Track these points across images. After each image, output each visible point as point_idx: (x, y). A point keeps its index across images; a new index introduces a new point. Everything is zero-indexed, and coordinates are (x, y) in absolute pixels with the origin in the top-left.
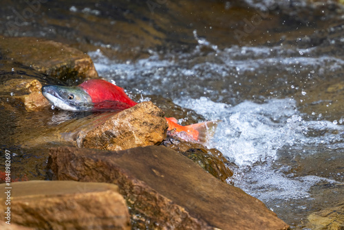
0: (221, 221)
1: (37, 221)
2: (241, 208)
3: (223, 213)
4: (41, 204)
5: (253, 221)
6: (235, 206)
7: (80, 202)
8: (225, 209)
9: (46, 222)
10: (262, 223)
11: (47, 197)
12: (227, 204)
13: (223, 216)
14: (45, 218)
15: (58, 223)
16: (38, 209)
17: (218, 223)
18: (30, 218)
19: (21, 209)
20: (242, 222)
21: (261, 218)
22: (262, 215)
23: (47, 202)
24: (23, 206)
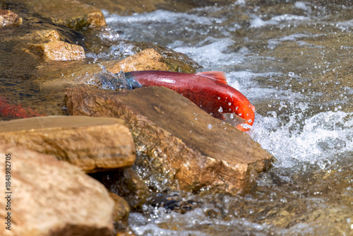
0: (213, 152)
1: (55, 150)
2: (231, 140)
3: (215, 144)
4: (58, 136)
5: (241, 152)
6: (225, 139)
7: (91, 133)
8: (216, 141)
9: (64, 151)
10: (248, 153)
11: (63, 129)
12: (218, 137)
13: (214, 147)
14: (62, 147)
15: (73, 151)
16: (55, 140)
17: (211, 153)
18: (48, 147)
19: (41, 140)
20: (232, 152)
21: (247, 149)
22: (248, 146)
23: (63, 134)
24: (43, 137)
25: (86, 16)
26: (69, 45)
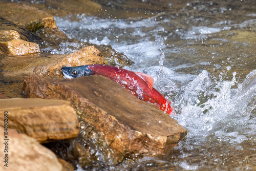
0: (140, 127)
1: (16, 125)
2: (154, 117)
3: (142, 121)
4: (19, 114)
5: (162, 127)
6: (149, 117)
7: (44, 112)
8: (142, 118)
9: (23, 126)
10: (167, 128)
11: (22, 109)
12: (144, 115)
13: (141, 123)
14: (21, 123)
15: (30, 126)
16: (16, 117)
17: (138, 128)
18: (11, 123)
20: (154, 127)
21: (167, 125)
22: (167, 123)
23: (23, 112)
25: (40, 20)
26: (27, 43)
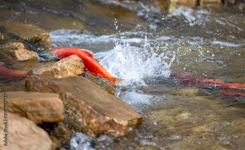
0: (109, 113)
1: (19, 111)
2: (119, 107)
3: (110, 109)
4: (22, 103)
5: (124, 114)
6: (115, 106)
7: (41, 103)
8: (111, 107)
9: (24, 112)
10: (128, 115)
11: (25, 99)
12: (112, 105)
13: (109, 111)
14: (24, 109)
15: (30, 112)
16: (20, 105)
17: (107, 114)
18: (16, 109)
19: (11, 105)
20: (119, 114)
21: (128, 112)
22: (129, 111)
23: (25, 102)
24: (13, 104)
25: (39, 35)
26: (29, 51)
